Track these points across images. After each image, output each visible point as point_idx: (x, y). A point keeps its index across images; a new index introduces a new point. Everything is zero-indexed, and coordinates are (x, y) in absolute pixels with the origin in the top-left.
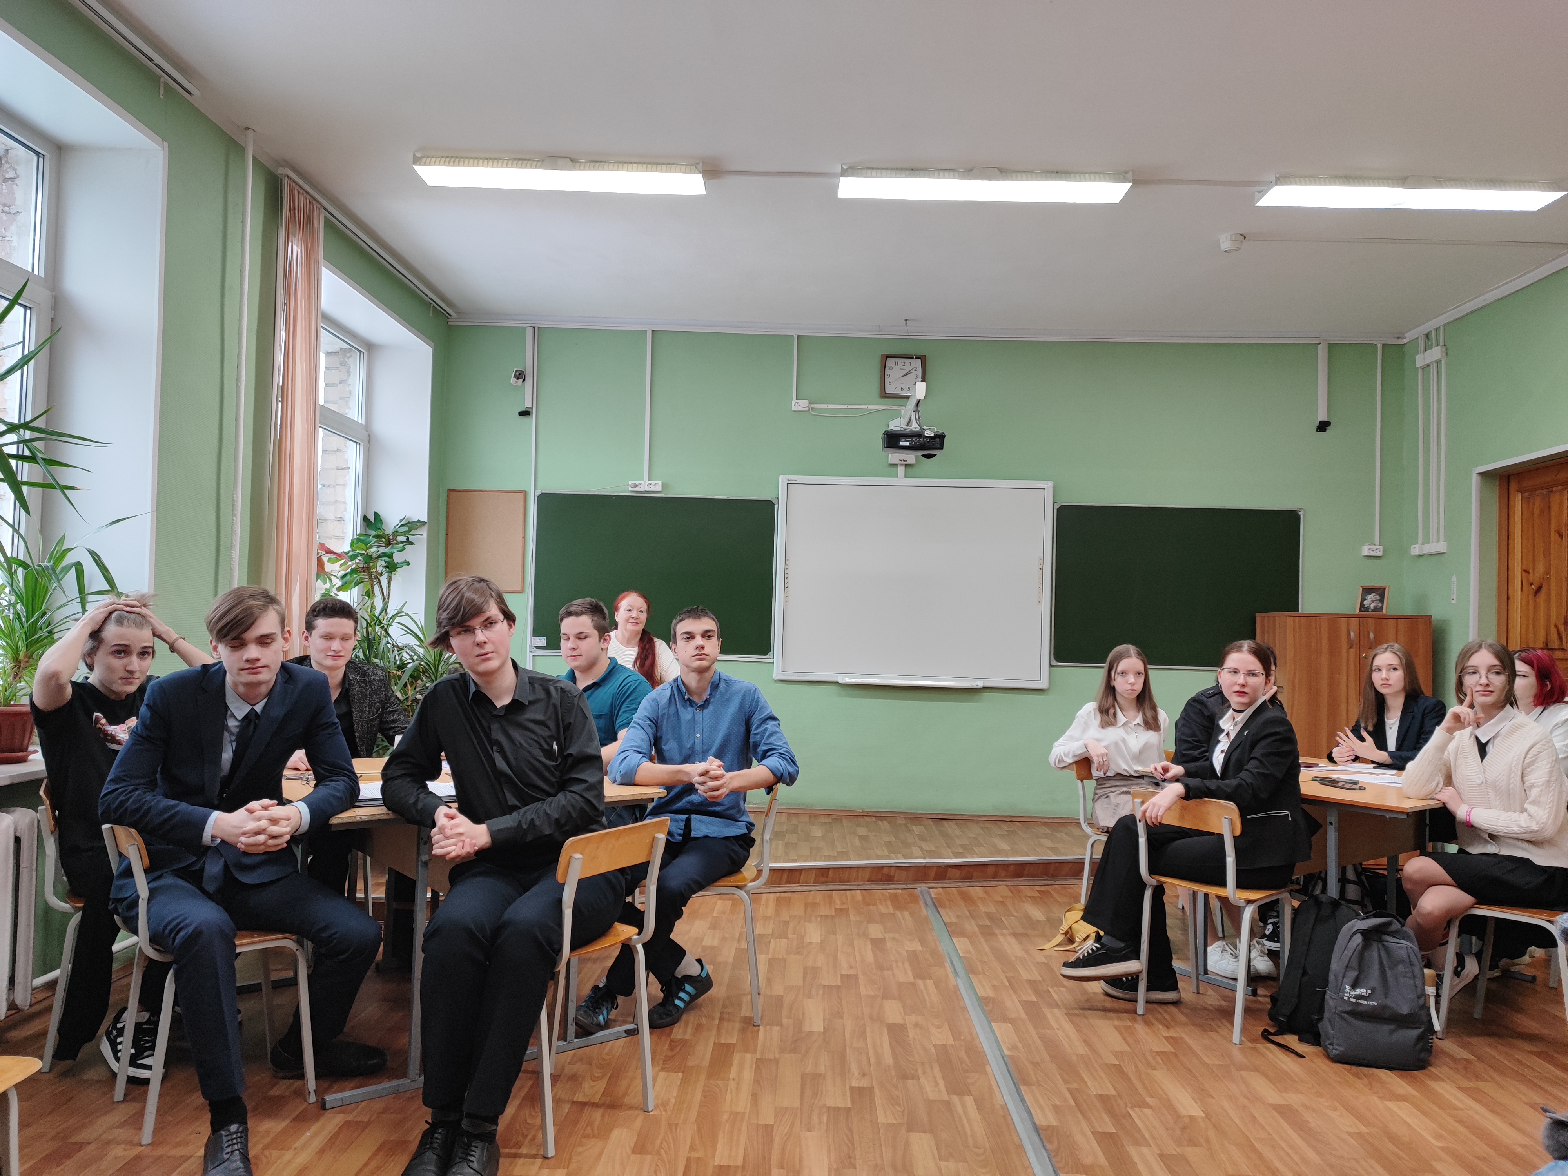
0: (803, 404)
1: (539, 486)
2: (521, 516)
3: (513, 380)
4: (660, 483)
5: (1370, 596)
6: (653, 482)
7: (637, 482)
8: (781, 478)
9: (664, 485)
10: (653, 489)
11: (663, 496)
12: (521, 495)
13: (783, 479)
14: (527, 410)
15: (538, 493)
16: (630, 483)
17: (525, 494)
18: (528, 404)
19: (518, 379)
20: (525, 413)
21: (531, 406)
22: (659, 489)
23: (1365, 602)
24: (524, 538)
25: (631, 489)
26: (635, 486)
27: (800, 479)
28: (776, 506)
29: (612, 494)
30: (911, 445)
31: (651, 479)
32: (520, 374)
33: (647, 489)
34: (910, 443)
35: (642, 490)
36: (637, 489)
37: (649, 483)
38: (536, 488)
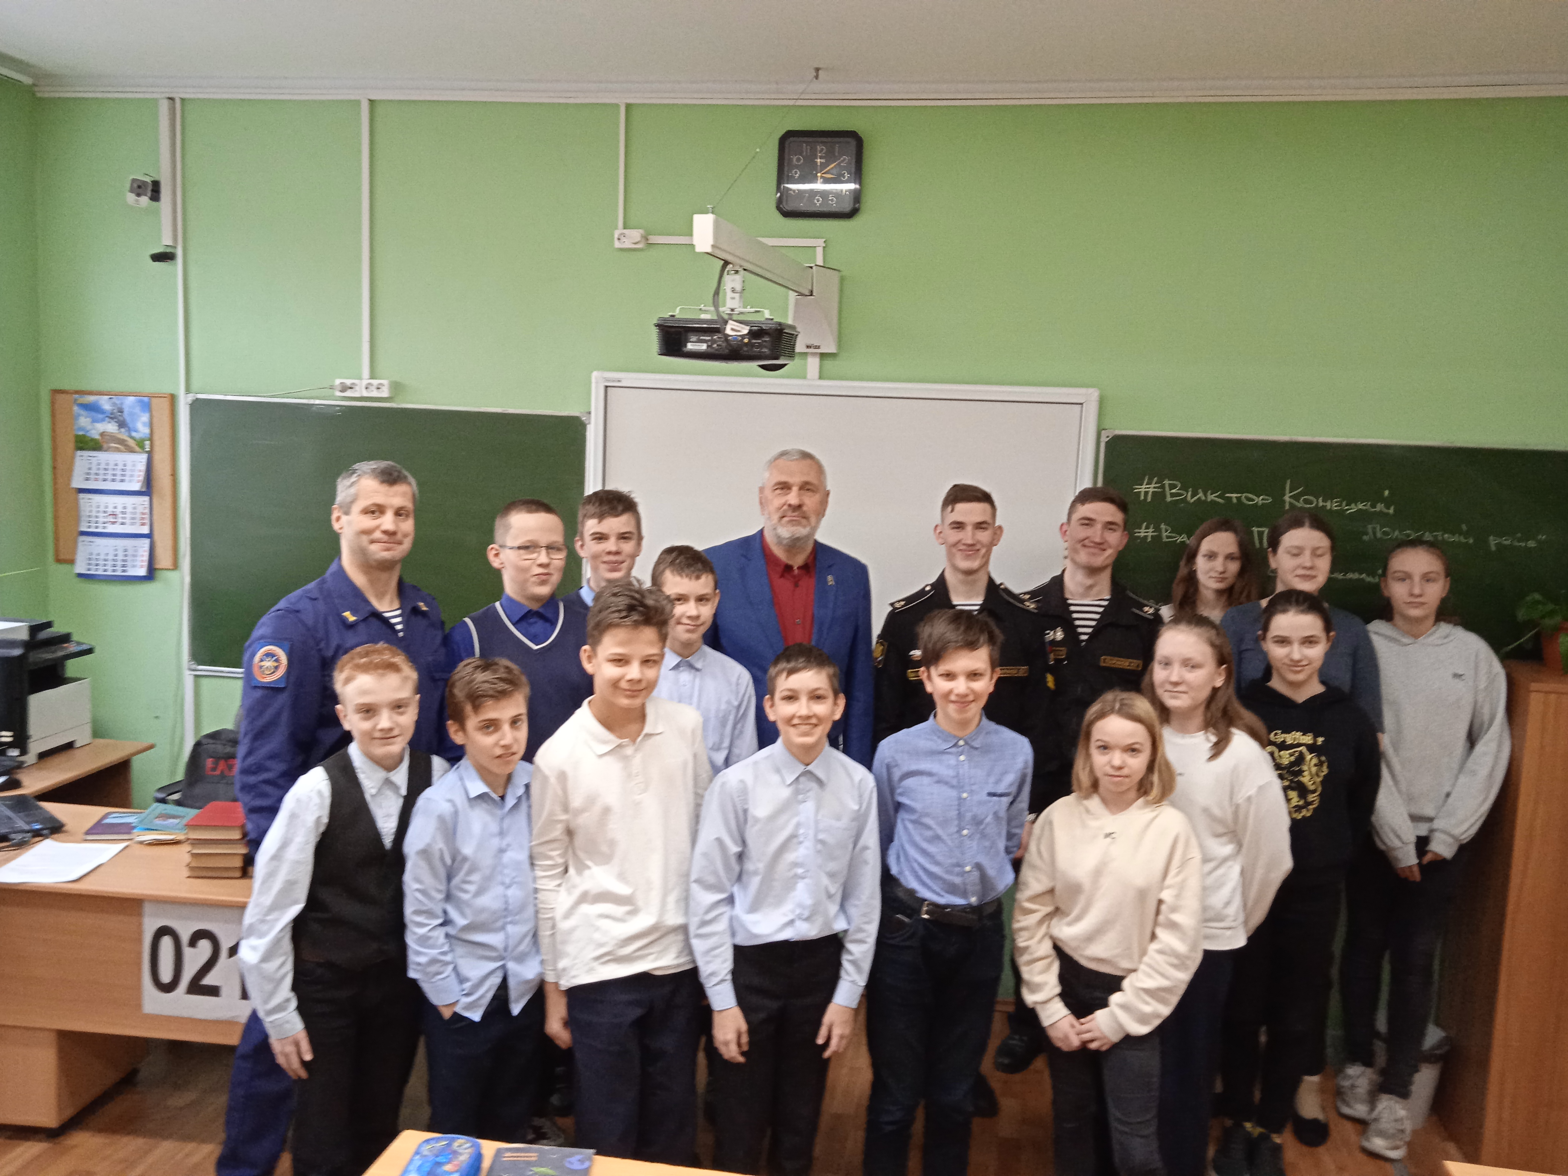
0: (635, 235)
1: (194, 387)
2: (167, 440)
3: (131, 197)
4: (386, 383)
6: (375, 382)
7: (348, 382)
8: (595, 374)
9: (396, 387)
10: (375, 394)
11: (394, 405)
12: (166, 402)
13: (597, 379)
14: (168, 250)
15: (191, 397)
16: (338, 382)
17: (172, 399)
18: (167, 240)
19: (139, 195)
20: (163, 257)
22: (385, 393)
26: (344, 388)
27: (628, 379)
28: (587, 428)
30: (710, 350)
31: (373, 376)
32: (139, 187)
33: (365, 394)
34: (708, 346)
35: (357, 395)
36: (348, 394)
37: (369, 384)
38: (188, 390)
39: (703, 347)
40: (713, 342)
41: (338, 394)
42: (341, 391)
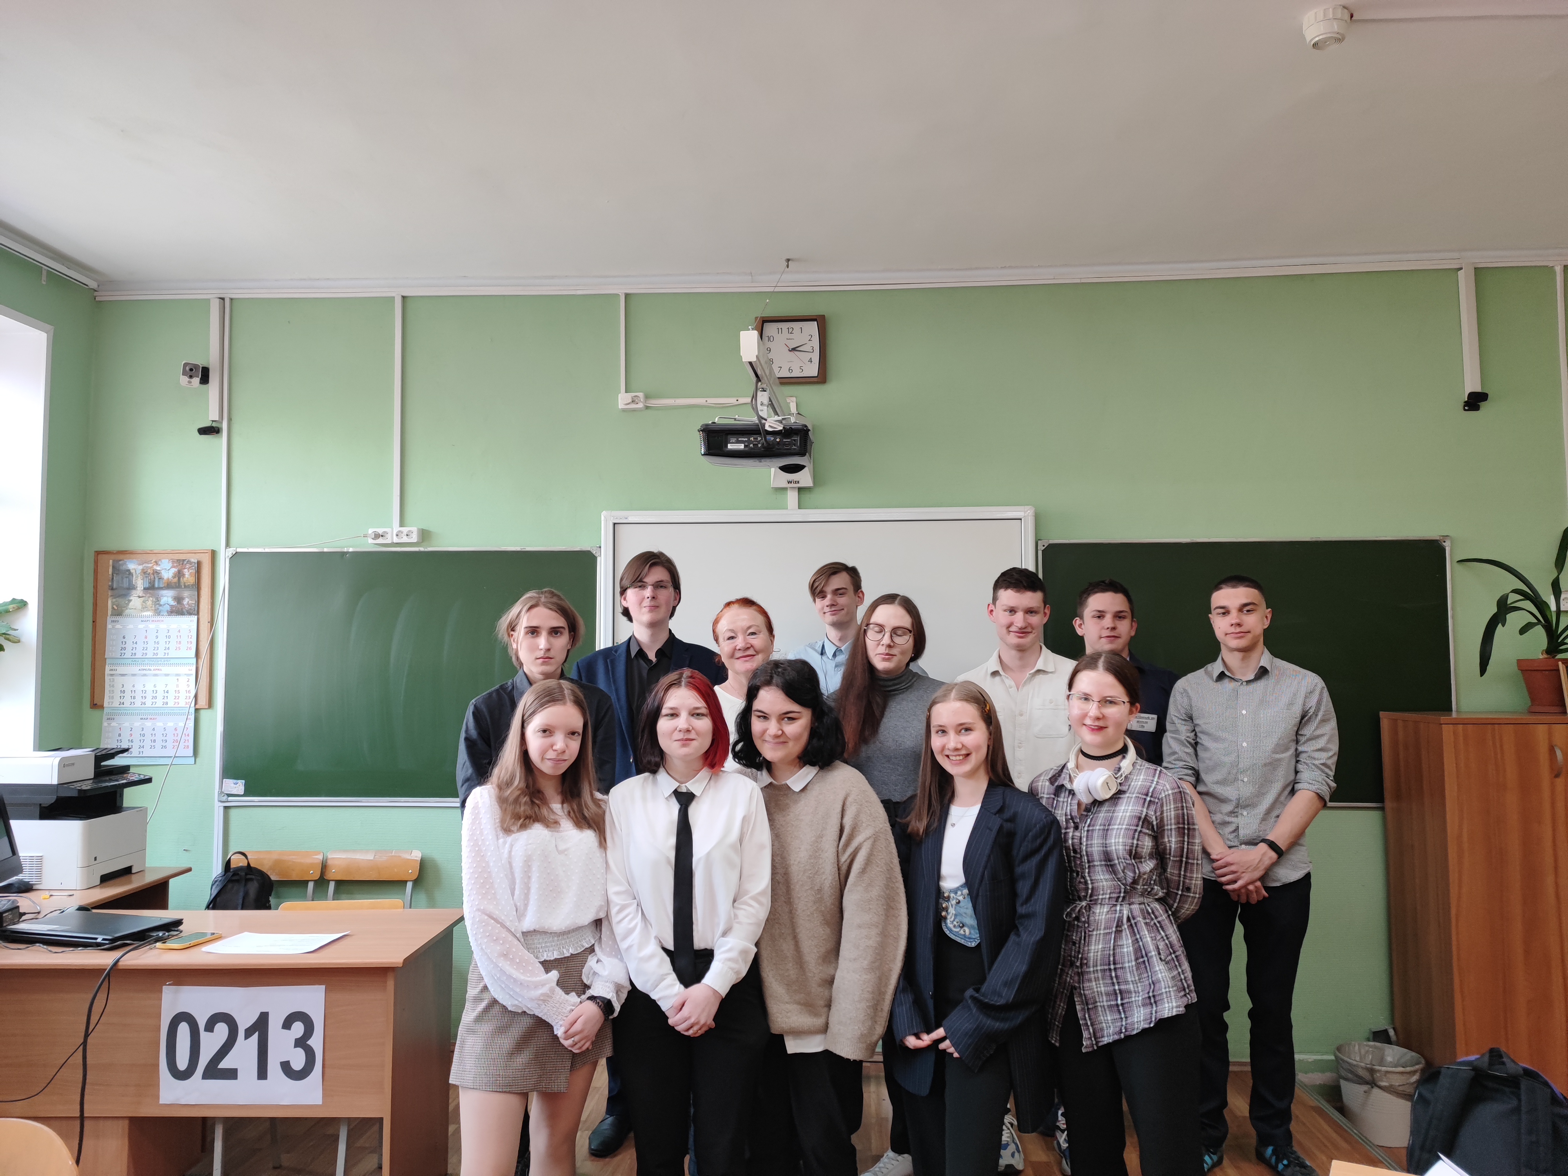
0: (636, 399)
1: (234, 542)
2: (207, 591)
3: (184, 380)
4: (414, 529)
6: (405, 530)
7: (380, 531)
9: (425, 535)
10: (405, 539)
11: (422, 549)
12: (207, 557)
13: (607, 519)
14: (214, 425)
15: (231, 551)
16: (370, 531)
17: (212, 554)
18: (214, 416)
19: (191, 377)
20: (209, 431)
21: (218, 419)
22: (414, 538)
26: (377, 536)
28: (597, 559)
29: (345, 550)
30: (746, 449)
31: (402, 524)
32: (191, 370)
33: (396, 540)
34: (745, 446)
35: (389, 541)
36: (380, 541)
37: (400, 531)
38: (228, 545)
39: (741, 447)
41: (370, 541)
42: (374, 539)
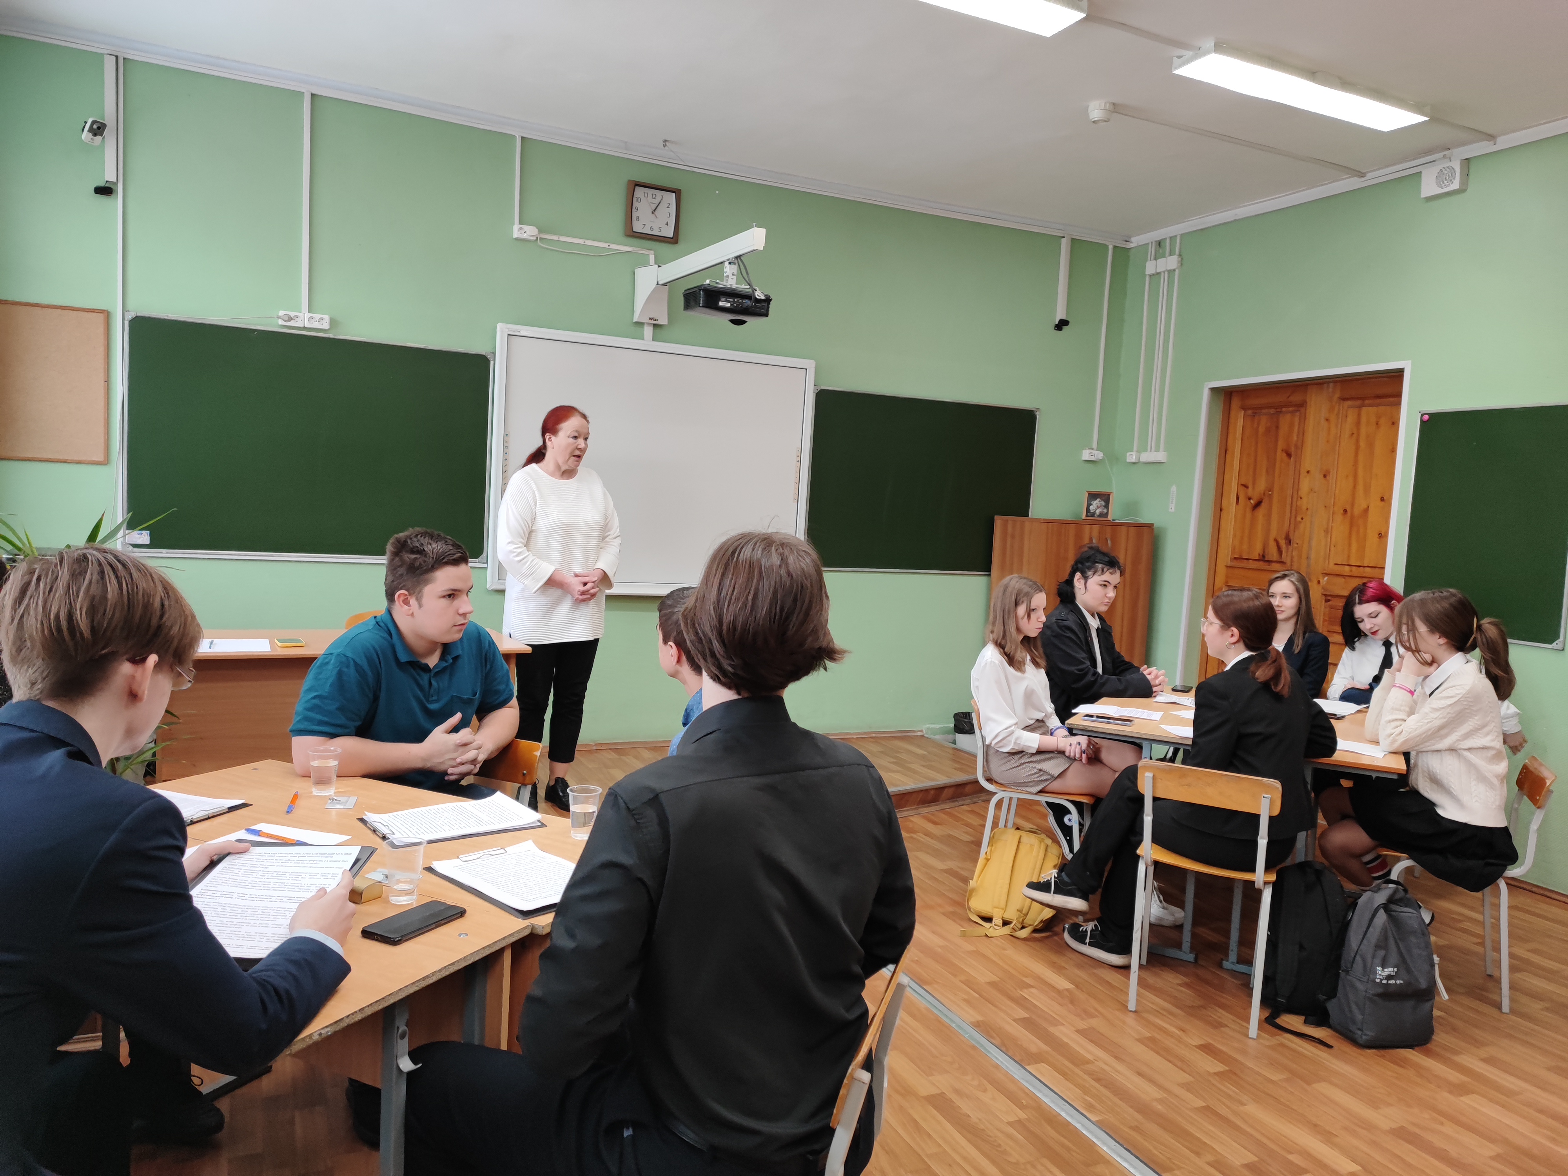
0: (530, 232)
1: (131, 305)
2: (101, 350)
3: (88, 136)
4: (327, 318)
5: (1095, 502)
6: (317, 316)
7: (292, 314)
8: (499, 326)
9: (333, 322)
10: (315, 325)
11: (331, 336)
12: (101, 317)
13: (502, 330)
14: (110, 185)
15: (130, 316)
16: (280, 313)
17: (107, 315)
18: (110, 176)
19: (96, 134)
20: (105, 191)
21: (115, 180)
22: (325, 325)
23: (1091, 508)
24: (108, 381)
25: (281, 322)
26: (290, 319)
27: (525, 331)
28: (492, 363)
29: (253, 327)
30: (732, 307)
31: (312, 311)
32: (99, 128)
33: (307, 325)
34: (731, 305)
35: (301, 325)
36: (291, 323)
37: (310, 317)
38: (125, 308)
39: (728, 305)
40: (734, 302)
42: (285, 321)
